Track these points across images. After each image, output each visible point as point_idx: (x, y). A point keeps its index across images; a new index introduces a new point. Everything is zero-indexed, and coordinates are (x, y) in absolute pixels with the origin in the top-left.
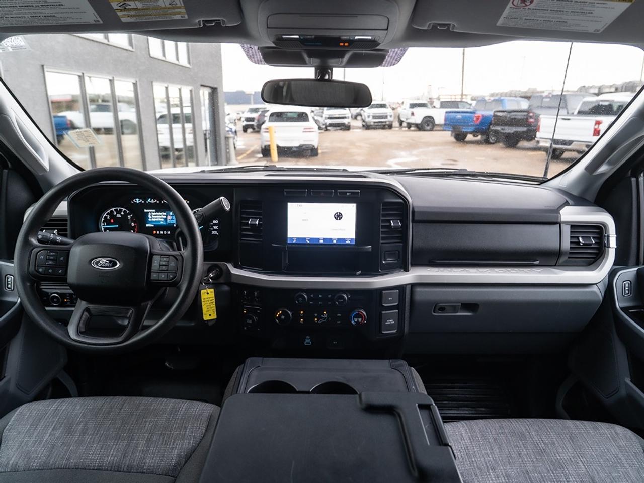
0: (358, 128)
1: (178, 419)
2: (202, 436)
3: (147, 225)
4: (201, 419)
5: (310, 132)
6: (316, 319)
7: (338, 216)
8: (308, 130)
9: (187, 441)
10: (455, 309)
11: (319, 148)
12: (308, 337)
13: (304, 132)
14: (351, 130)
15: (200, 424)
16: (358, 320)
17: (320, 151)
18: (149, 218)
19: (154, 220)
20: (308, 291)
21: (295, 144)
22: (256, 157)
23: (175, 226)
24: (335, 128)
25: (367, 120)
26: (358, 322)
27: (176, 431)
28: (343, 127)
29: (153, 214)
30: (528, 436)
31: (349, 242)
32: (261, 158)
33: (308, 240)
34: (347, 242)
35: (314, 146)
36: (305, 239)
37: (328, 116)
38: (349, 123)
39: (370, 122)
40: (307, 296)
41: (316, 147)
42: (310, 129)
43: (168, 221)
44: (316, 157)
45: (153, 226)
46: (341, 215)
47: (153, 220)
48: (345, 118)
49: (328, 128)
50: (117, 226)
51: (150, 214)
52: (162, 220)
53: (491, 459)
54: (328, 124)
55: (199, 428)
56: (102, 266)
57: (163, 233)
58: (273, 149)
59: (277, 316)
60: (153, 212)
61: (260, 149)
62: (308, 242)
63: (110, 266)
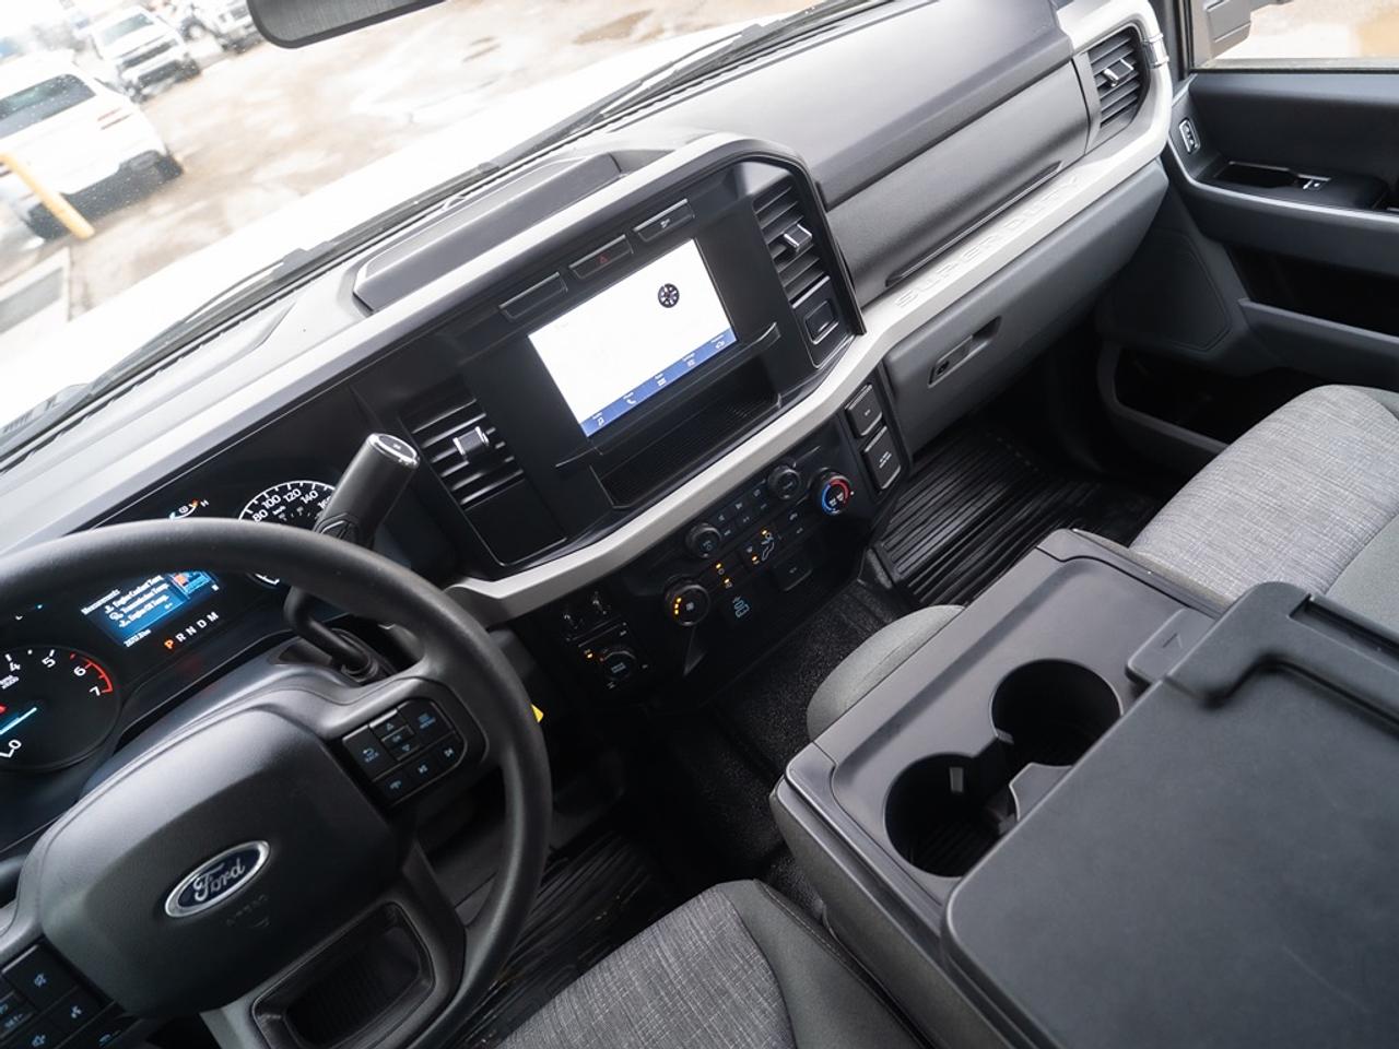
0: (216, 59)
1: (683, 987)
2: (770, 972)
3: (129, 643)
4: (734, 945)
5: (119, 121)
6: (755, 558)
7: (669, 296)
8: (111, 121)
9: (757, 1012)
10: (963, 351)
11: (172, 149)
12: (737, 599)
13: (104, 128)
14: (205, 72)
15: (743, 957)
16: (837, 500)
17: (179, 158)
18: (118, 622)
19: (138, 614)
20: (707, 515)
21: (108, 169)
22: (30, 252)
23: (215, 588)
24: (161, 85)
25: (224, 28)
26: (839, 505)
27: (710, 1014)
28: (178, 74)
29: (116, 604)
30: (1242, 502)
31: (722, 343)
32: (41, 248)
33: (631, 398)
34: (717, 347)
35: (156, 154)
36: (621, 401)
37: (121, 61)
38: (186, 55)
39: (236, 31)
40: (713, 526)
41: (163, 152)
42: (113, 113)
43: (186, 590)
44: (183, 176)
45: (148, 632)
46: (675, 289)
47: (132, 618)
48: (164, 48)
49: (146, 91)
50: (35, 709)
51: (109, 609)
52: (164, 598)
53: (1236, 581)
54: (135, 80)
55: (751, 966)
56: (211, 896)
57: (196, 627)
58: (62, 211)
59: (677, 612)
60: (117, 598)
61: (22, 226)
62: (633, 403)
63: (240, 872)
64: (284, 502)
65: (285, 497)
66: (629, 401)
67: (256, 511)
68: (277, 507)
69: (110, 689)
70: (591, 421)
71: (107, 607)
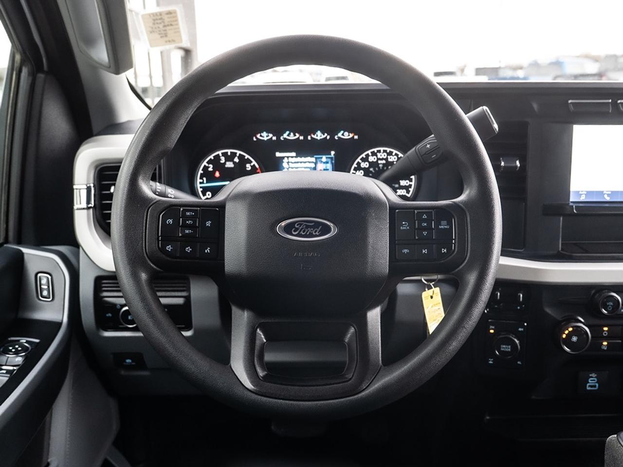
12: (593, 375)
18: (284, 168)
29: (290, 159)
33: (608, 195)
36: (601, 192)
51: (285, 160)
59: (565, 336)
60: (292, 157)
62: (608, 199)
63: (317, 233)
64: (386, 159)
65: (389, 157)
66: (606, 196)
67: (372, 155)
68: (382, 159)
70: (578, 193)
71: (286, 158)
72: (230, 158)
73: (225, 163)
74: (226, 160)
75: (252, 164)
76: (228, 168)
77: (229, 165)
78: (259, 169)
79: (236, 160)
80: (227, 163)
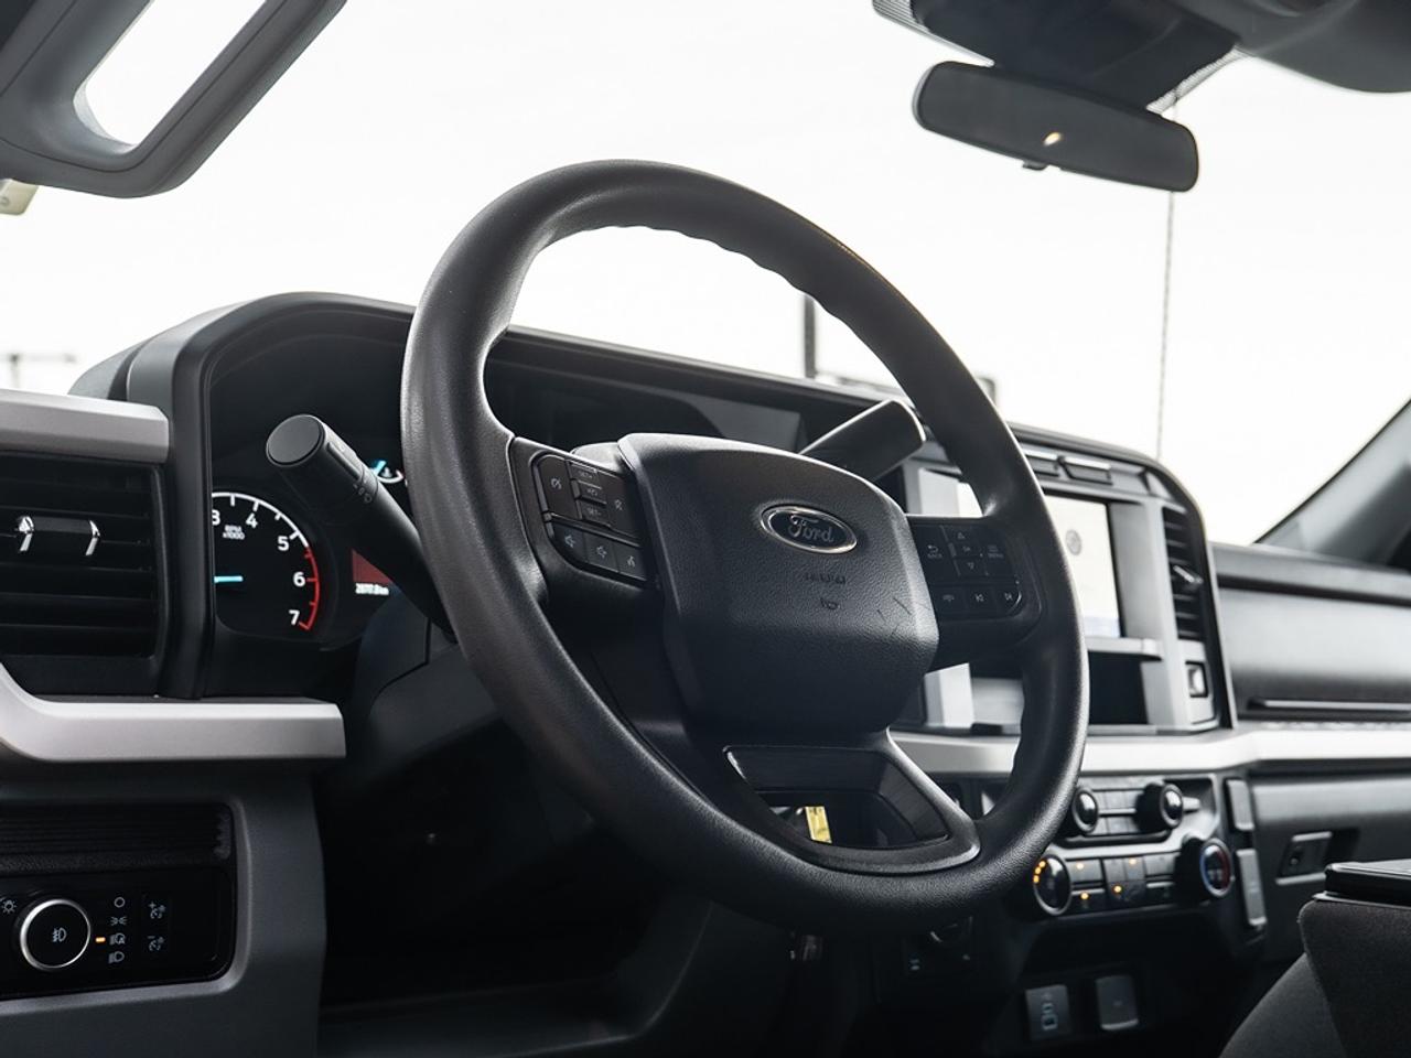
3: (362, 589)
16: (1215, 877)
45: (386, 592)
63: (828, 539)
69: (306, 627)
72: (235, 515)
73: (220, 529)
74: (225, 520)
75: (292, 537)
76: (228, 540)
77: (233, 532)
78: (309, 550)
79: (252, 521)
80: (227, 528)
